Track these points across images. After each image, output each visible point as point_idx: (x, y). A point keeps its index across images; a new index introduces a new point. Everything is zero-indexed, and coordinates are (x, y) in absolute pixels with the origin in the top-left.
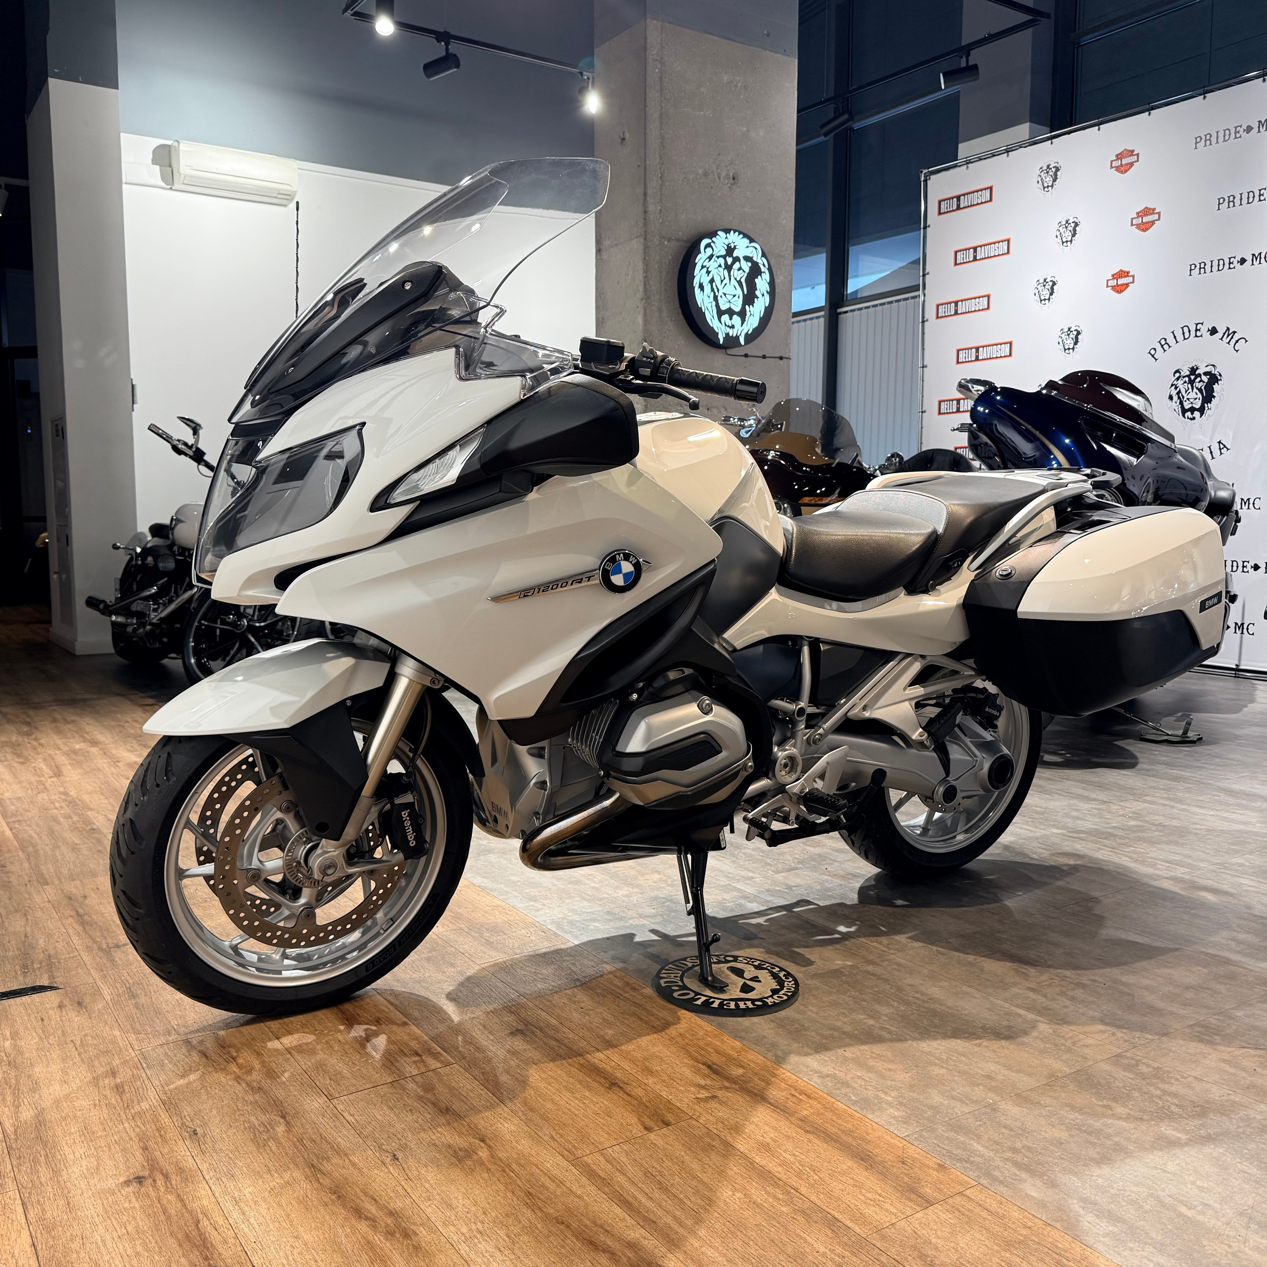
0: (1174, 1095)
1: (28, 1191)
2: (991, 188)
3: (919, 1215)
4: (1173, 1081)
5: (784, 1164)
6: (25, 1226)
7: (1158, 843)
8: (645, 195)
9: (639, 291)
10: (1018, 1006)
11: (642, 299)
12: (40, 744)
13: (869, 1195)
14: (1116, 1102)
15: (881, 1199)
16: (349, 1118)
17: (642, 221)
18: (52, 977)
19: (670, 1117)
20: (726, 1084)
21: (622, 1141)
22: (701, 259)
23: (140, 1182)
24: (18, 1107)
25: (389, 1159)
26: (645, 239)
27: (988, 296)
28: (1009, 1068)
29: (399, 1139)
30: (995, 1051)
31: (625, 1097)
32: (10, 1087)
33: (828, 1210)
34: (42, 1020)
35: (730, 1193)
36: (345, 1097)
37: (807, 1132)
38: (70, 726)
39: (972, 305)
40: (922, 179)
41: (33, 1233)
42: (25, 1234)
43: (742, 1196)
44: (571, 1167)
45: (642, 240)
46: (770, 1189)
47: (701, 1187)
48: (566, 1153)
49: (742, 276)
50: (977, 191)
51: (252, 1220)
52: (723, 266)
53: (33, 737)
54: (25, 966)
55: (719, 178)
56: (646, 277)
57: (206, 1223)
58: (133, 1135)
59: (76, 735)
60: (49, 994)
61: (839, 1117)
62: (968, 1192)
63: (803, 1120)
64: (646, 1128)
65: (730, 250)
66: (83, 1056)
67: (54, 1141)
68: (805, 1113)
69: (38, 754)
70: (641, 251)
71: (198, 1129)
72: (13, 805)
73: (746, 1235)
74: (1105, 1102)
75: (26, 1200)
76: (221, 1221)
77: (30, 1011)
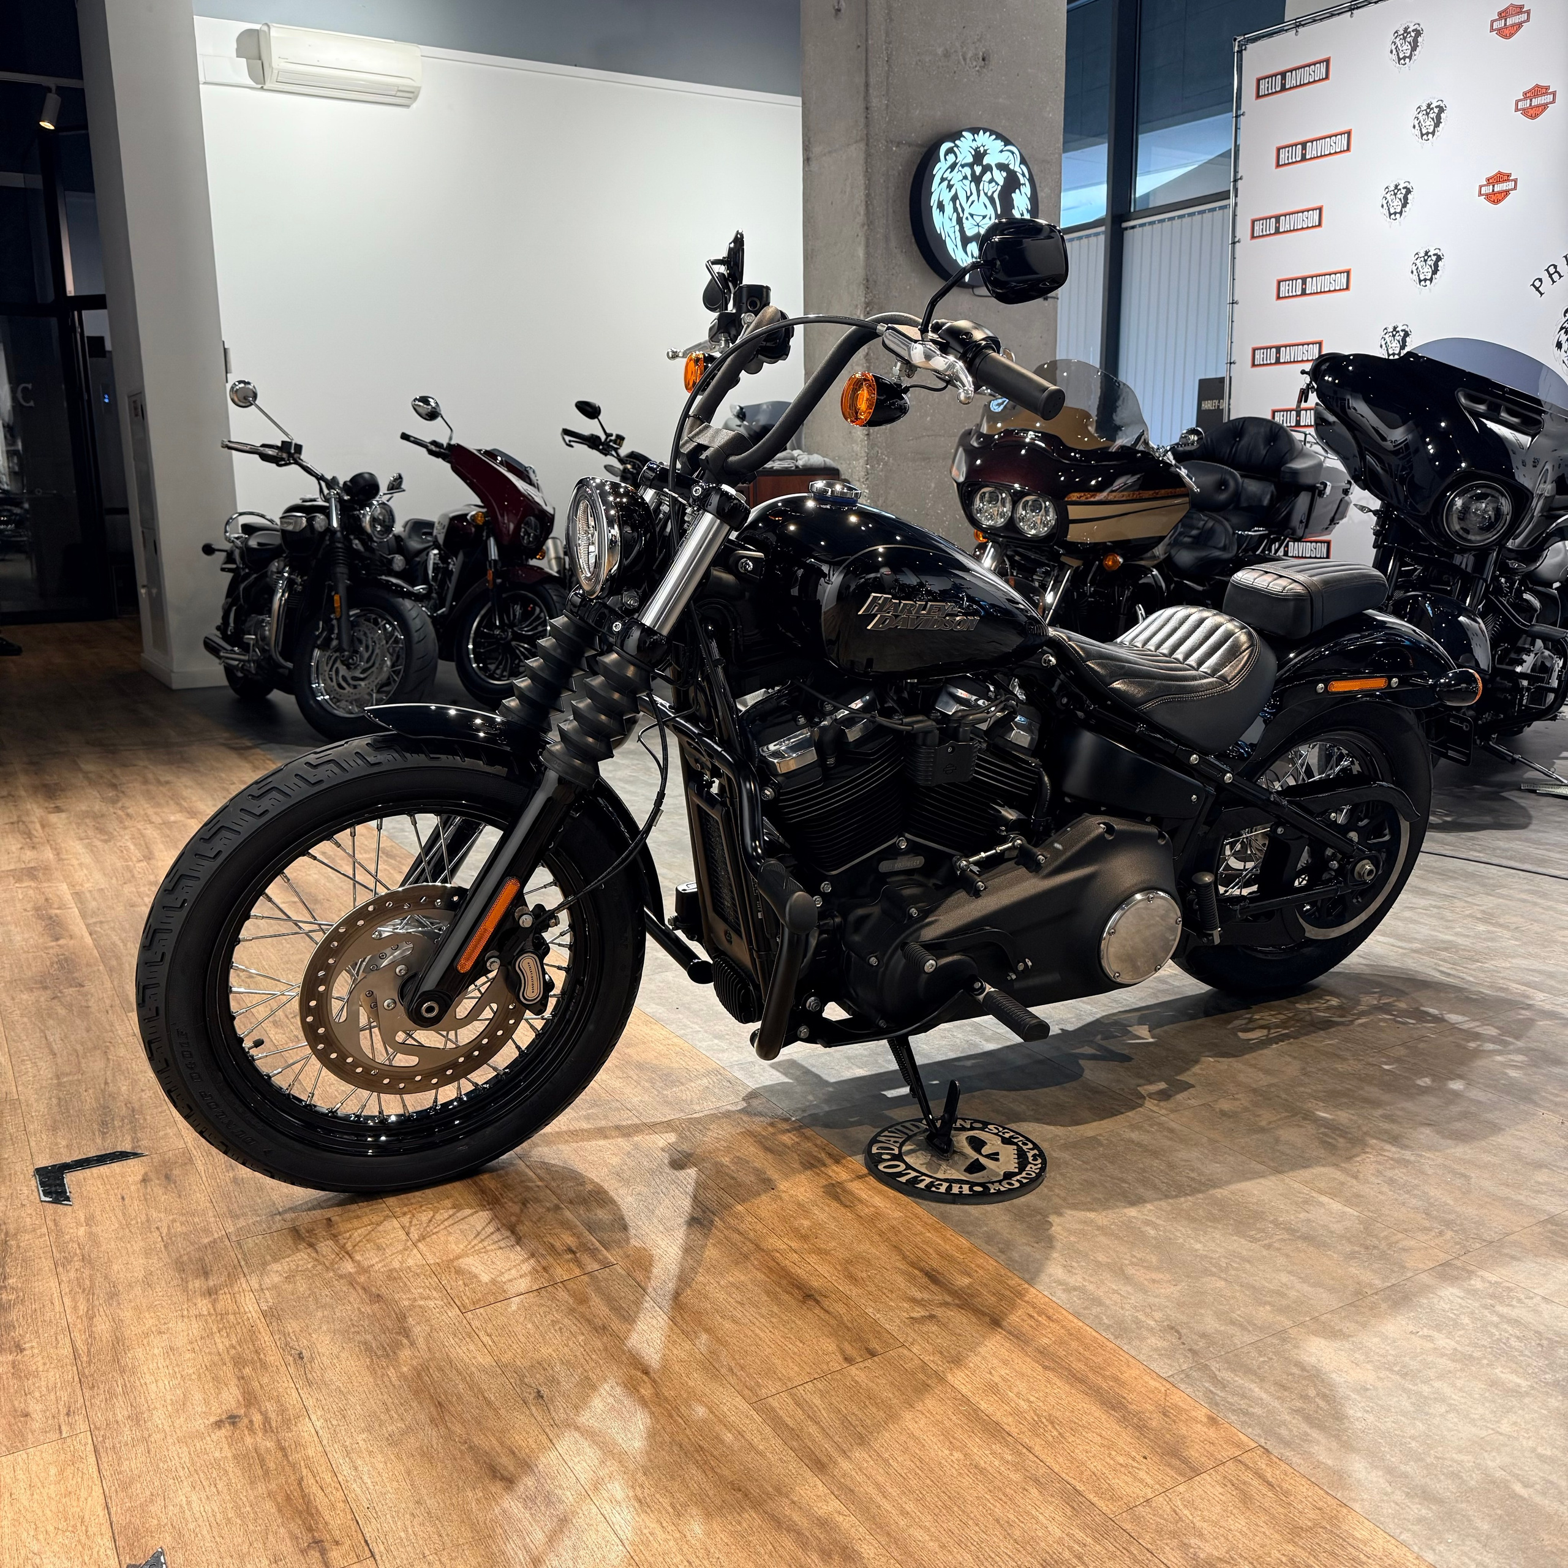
0: (1516, 1322)
1: (102, 1433)
2: (1327, 61)
3: (1181, 1488)
4: (1514, 1303)
5: (1017, 1413)
6: (98, 1482)
7: (1513, 957)
8: (867, 85)
9: (859, 214)
10: (1321, 1192)
11: (863, 225)
12: (128, 815)
13: (1121, 1460)
14: (1440, 1331)
15: (1136, 1465)
16: (486, 1339)
17: (862, 120)
18: (135, 1140)
19: (875, 1345)
20: (949, 1299)
21: (816, 1376)
22: (940, 169)
23: (234, 1424)
24: (91, 1318)
25: (531, 1397)
26: (867, 145)
27: (1320, 209)
28: (1304, 1280)
29: (545, 1369)
30: (1287, 1256)
31: (822, 1315)
32: (84, 1290)
33: (1067, 1478)
34: (123, 1198)
35: (947, 1452)
36: (482, 1310)
37: (1046, 1368)
38: (164, 789)
39: (1299, 221)
40: (1236, 49)
41: (107, 1490)
42: (97, 1491)
43: (962, 1457)
44: (753, 1412)
45: (862, 145)
46: (996, 1447)
47: (911, 1443)
48: (746, 1392)
49: (994, 190)
50: (1309, 65)
51: (365, 1478)
52: (970, 178)
53: (120, 804)
54: (104, 1123)
55: (965, 59)
56: (868, 195)
57: (312, 1481)
58: (227, 1359)
59: (171, 802)
60: (132, 1162)
61: (1087, 1348)
62: (1245, 1458)
63: (1042, 1352)
64: (846, 1359)
65: (979, 156)
66: (170, 1248)
67: (134, 1367)
68: (1045, 1341)
69: (125, 828)
70: (862, 161)
71: (304, 1351)
72: (94, 899)
73: (963, 1512)
74: (1426, 1331)
75: (99, 1446)
76: (328, 1477)
77: (108, 1187)
